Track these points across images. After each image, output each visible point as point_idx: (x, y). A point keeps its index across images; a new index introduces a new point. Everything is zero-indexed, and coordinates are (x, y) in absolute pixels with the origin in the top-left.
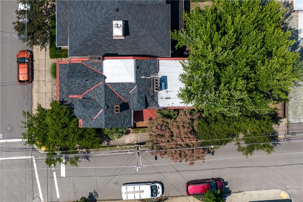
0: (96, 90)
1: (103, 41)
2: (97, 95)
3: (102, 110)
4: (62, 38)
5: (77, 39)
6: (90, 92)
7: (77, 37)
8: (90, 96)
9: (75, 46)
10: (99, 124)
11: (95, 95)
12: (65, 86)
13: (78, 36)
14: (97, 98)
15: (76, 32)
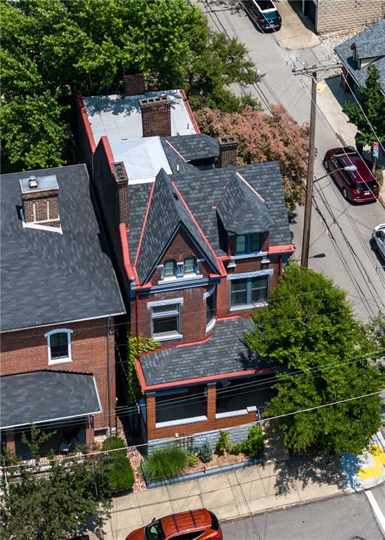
0: (196, 203)
1: (73, 251)
2: (205, 198)
3: (238, 174)
4: (76, 400)
5: (77, 297)
6: (203, 225)
7: (71, 297)
8: (212, 224)
9: (94, 300)
10: (272, 183)
11: (206, 206)
12: (202, 363)
13: (69, 295)
14: (214, 197)
15: (59, 301)
